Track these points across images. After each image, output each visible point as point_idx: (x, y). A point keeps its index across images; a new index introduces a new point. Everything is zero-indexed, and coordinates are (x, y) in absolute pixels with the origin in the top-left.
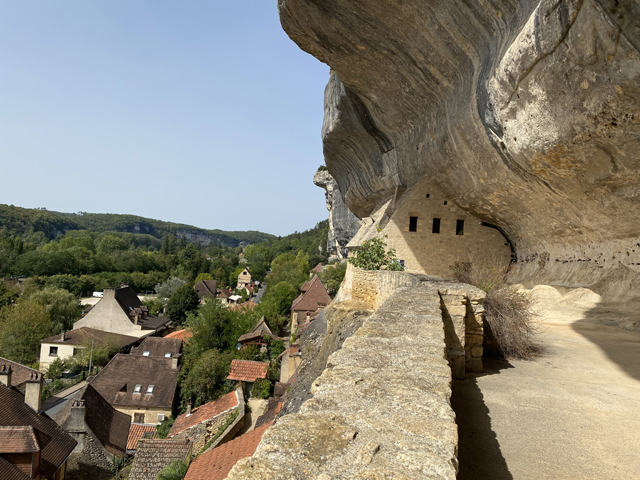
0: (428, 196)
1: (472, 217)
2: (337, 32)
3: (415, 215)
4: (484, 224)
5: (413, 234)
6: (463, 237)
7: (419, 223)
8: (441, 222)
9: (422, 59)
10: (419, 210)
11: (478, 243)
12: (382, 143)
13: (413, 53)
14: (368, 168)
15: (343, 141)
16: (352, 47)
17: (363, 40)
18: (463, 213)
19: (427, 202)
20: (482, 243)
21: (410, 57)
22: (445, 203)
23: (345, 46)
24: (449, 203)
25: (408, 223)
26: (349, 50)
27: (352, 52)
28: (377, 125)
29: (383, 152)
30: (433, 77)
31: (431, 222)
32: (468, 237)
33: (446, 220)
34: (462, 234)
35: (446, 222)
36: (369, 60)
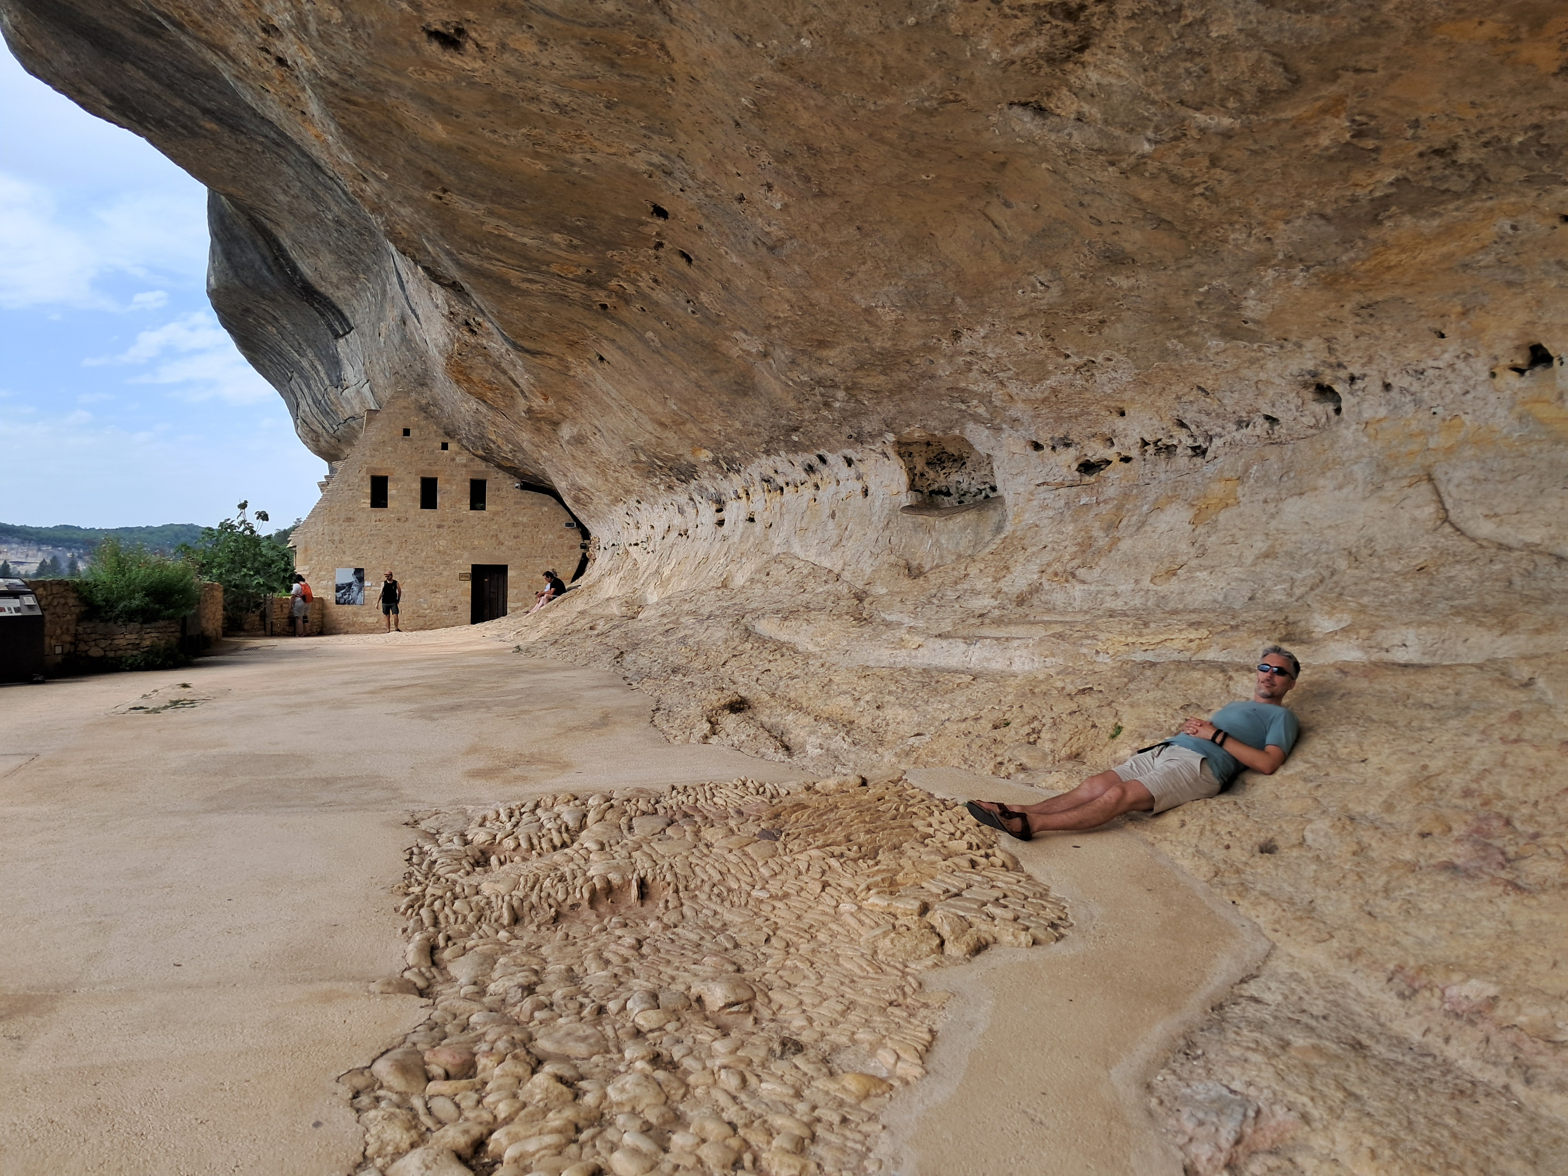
0: (406, 432)
1: (501, 475)
3: (382, 474)
4: (525, 487)
5: (380, 513)
6: (485, 513)
7: (392, 490)
8: (439, 485)
10: (389, 463)
11: (515, 525)
12: (330, 316)
14: (316, 371)
16: (189, 123)
17: (206, 112)
18: (483, 465)
19: (404, 444)
20: (525, 525)
22: (445, 446)
23: (172, 118)
24: (453, 446)
25: (369, 491)
26: (185, 127)
27: (193, 133)
29: (337, 336)
31: (417, 486)
32: (496, 513)
33: (447, 481)
34: (483, 508)
35: (448, 486)
36: (238, 152)
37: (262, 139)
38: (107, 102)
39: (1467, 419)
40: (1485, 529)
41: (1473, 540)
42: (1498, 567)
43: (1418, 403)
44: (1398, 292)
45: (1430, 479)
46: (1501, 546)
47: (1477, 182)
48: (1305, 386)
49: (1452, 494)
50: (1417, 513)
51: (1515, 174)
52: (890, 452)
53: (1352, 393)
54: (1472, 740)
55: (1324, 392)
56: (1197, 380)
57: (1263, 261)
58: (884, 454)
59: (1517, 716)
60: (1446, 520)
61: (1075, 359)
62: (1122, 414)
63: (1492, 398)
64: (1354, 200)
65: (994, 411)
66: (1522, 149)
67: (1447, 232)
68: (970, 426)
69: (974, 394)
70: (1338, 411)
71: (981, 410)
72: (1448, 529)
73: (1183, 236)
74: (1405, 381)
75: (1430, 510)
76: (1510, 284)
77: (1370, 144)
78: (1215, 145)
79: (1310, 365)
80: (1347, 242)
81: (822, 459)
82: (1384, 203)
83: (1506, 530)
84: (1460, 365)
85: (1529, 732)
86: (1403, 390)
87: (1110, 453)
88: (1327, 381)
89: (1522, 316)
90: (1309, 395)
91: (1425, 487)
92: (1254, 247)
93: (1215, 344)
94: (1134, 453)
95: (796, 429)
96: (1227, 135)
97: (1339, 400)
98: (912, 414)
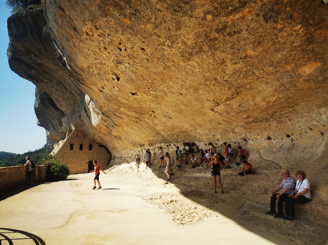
0: (77, 136)
1: (95, 144)
2: (35, 74)
3: (72, 144)
4: (99, 146)
5: (72, 151)
6: (92, 151)
7: (74, 147)
8: (83, 146)
9: (69, 88)
10: (74, 142)
11: (97, 153)
12: (61, 113)
13: (66, 85)
14: (56, 123)
15: (43, 112)
16: (42, 80)
17: (46, 78)
18: (91, 142)
19: (77, 138)
20: (99, 153)
21: (65, 86)
22: (85, 138)
23: (38, 79)
25: (69, 147)
26: (41, 80)
27: (42, 82)
28: (58, 107)
29: (62, 117)
30: (74, 94)
31: (79, 146)
32: (94, 151)
33: (85, 145)
34: (91, 150)
35: (85, 146)
36: (50, 85)
37: (56, 83)
38: (27, 76)
39: (262, 145)
40: (265, 158)
41: (264, 159)
42: (266, 163)
43: (257, 142)
44: (253, 130)
45: (259, 152)
46: (267, 160)
47: (261, 121)
48: (243, 139)
49: (262, 154)
50: (257, 156)
51: (264, 121)
52: (182, 144)
53: (249, 140)
54: (263, 182)
55: (245, 140)
56: (229, 137)
57: (238, 126)
58: (181, 145)
59: (268, 179)
60: (261, 157)
61: (213, 134)
62: (219, 141)
63: (265, 142)
64: (248, 121)
65: (200, 140)
66: (265, 119)
67: (258, 125)
68: (196, 141)
69: (197, 137)
70: (247, 142)
71: (198, 139)
72: (261, 158)
73: (228, 123)
74: (255, 140)
75: (259, 156)
76: (265, 131)
77: (249, 117)
78: (233, 116)
79: (243, 137)
80: (247, 125)
81: (170, 145)
82: (251, 122)
83: (267, 158)
84: (261, 138)
85: (269, 181)
86: (255, 141)
87: (217, 146)
88: (246, 139)
89: (267, 134)
90: (243, 140)
91: (258, 153)
92: (237, 125)
93: (231, 134)
94: (220, 146)
95: (166, 140)
96: (234, 115)
97: (247, 141)
98: (187, 139)
